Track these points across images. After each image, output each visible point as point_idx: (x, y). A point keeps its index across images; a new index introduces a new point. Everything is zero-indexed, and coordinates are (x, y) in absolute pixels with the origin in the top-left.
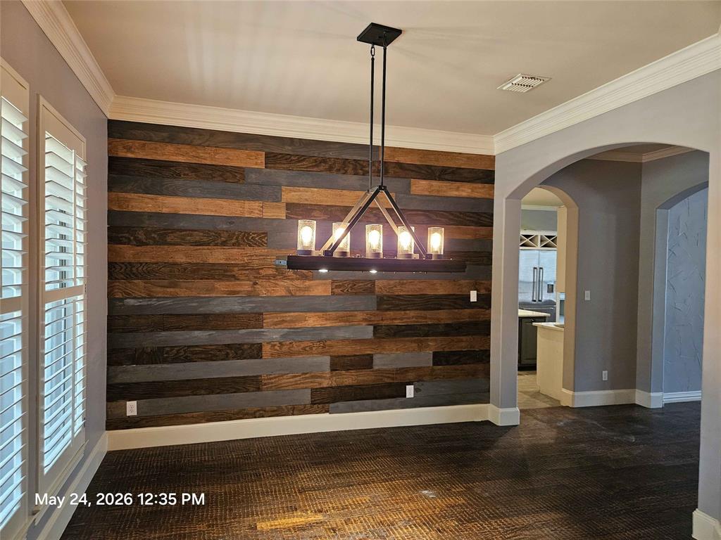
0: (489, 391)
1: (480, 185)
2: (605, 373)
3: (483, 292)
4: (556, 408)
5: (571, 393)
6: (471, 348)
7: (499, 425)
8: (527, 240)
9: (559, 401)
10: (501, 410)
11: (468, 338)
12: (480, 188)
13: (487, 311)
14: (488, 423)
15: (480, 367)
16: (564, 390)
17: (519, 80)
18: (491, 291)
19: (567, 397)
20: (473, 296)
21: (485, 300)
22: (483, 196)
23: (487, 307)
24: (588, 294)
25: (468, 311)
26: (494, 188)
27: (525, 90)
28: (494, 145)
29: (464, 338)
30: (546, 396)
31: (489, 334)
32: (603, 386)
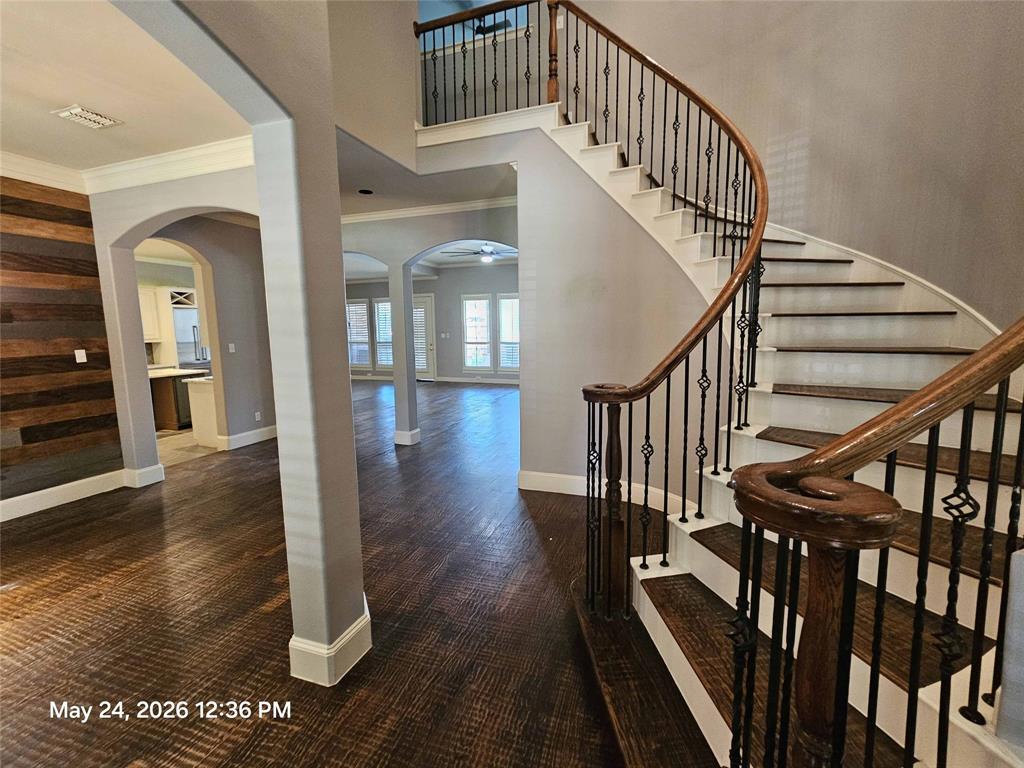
0: (121, 456)
1: (70, 227)
2: (258, 414)
3: (95, 350)
4: (213, 454)
5: (226, 438)
6: (86, 414)
7: (138, 486)
8: (181, 298)
9: (216, 448)
10: (138, 471)
11: (80, 404)
12: (70, 231)
13: (106, 372)
14: (125, 488)
15: (104, 433)
16: (219, 437)
17: (78, 110)
18: (107, 349)
19: (223, 442)
20: (81, 356)
21: (101, 359)
22: (77, 240)
23: (104, 367)
24: (232, 348)
25: (75, 374)
26: (92, 232)
27: (96, 126)
28: (83, 182)
29: (73, 405)
30: (205, 447)
31: (112, 395)
32: (257, 425)
